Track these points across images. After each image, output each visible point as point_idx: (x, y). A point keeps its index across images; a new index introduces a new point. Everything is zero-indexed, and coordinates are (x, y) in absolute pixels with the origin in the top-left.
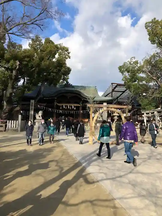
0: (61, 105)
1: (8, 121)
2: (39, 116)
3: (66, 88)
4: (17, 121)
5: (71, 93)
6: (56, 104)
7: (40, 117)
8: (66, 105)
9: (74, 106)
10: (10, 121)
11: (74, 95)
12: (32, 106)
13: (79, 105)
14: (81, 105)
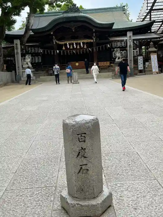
0: (63, 43)
6: (56, 42)
8: (71, 42)
9: (83, 43)
11: (80, 24)
12: (17, 49)
13: (92, 41)
14: (94, 41)
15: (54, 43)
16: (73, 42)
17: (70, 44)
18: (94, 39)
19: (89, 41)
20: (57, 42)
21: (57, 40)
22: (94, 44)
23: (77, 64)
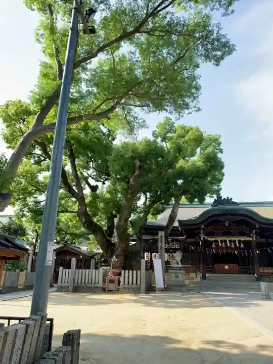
0: (213, 239)
1: (123, 271)
2: (175, 261)
3: (221, 207)
4: (139, 272)
5: (231, 215)
6: (204, 238)
7: (178, 264)
8: (223, 239)
9: (240, 241)
10: (127, 271)
11: (239, 218)
12: (161, 242)
13: (251, 239)
14: (254, 239)
15: (202, 239)
16: (225, 238)
17: (221, 241)
18: (254, 237)
19: (247, 239)
20: (206, 238)
21: (205, 235)
22: (253, 244)
23: (227, 267)
